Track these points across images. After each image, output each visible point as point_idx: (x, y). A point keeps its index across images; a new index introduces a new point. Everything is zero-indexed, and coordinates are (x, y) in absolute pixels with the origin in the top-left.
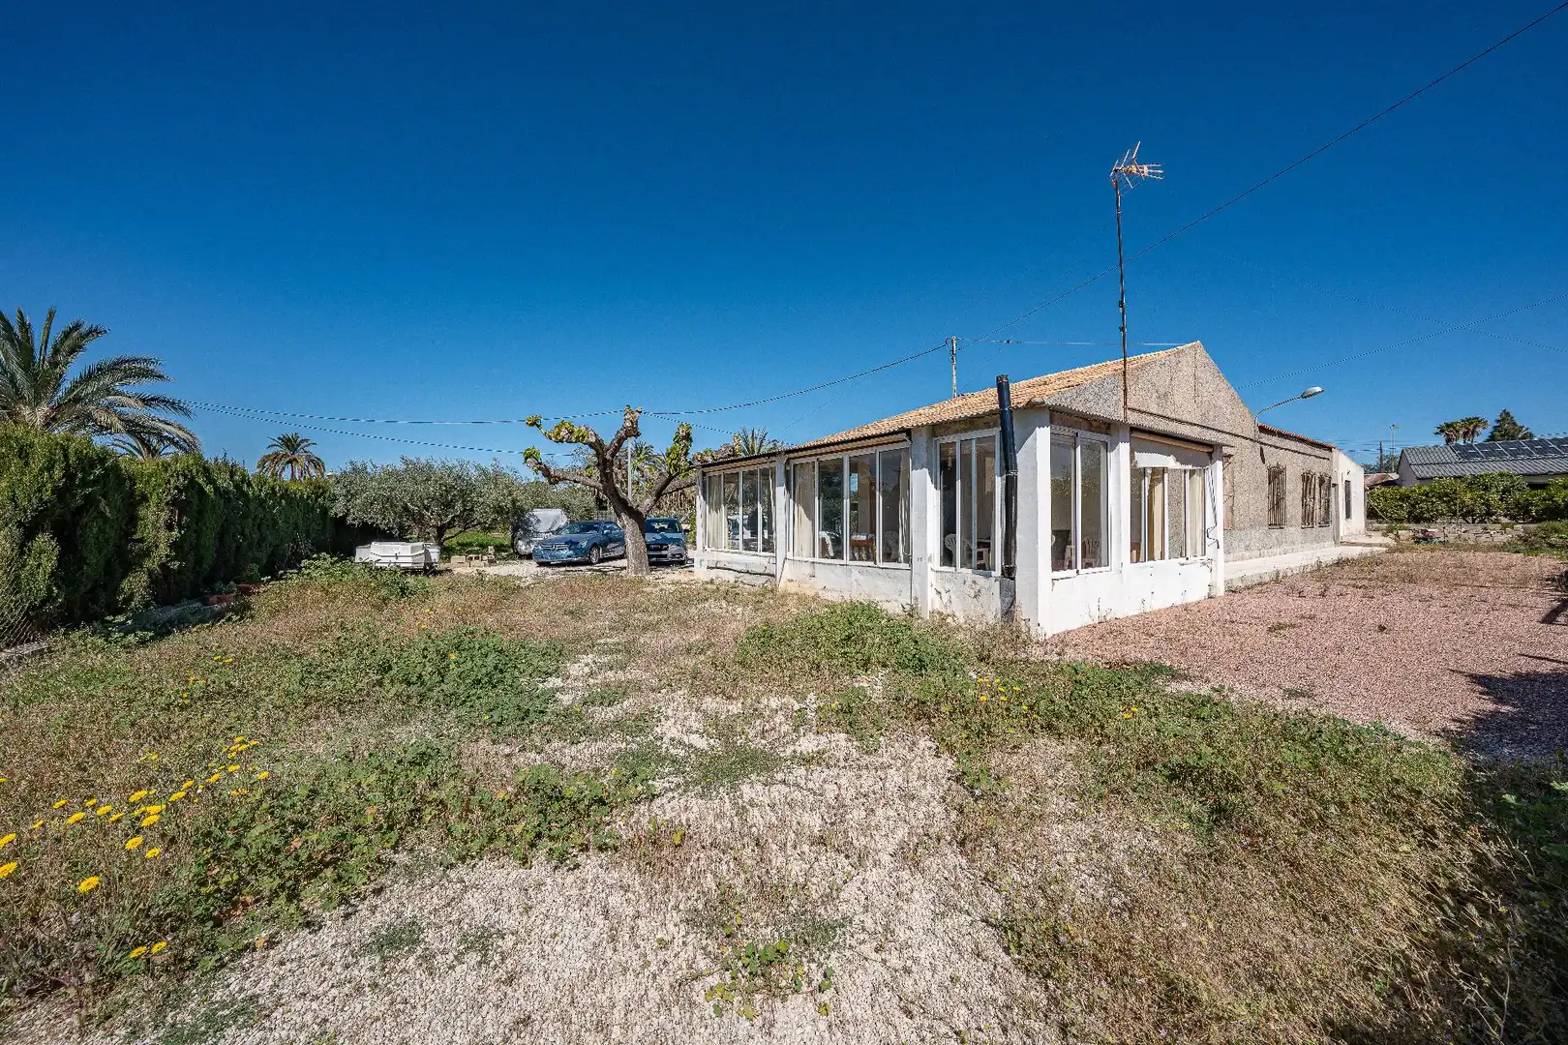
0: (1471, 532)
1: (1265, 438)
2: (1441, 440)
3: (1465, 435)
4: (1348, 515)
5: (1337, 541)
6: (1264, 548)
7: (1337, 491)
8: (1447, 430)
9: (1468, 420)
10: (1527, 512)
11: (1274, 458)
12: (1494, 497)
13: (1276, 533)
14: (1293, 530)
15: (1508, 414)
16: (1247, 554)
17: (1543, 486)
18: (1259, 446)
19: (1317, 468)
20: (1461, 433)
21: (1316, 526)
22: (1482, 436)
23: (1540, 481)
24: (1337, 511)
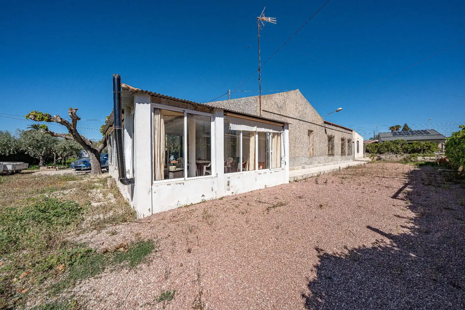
0: (393, 157)
1: (327, 125)
2: (390, 131)
3: (396, 129)
4: (358, 152)
5: (354, 160)
6: (326, 163)
7: (354, 144)
8: (392, 128)
9: (397, 126)
10: (407, 151)
11: (330, 132)
12: (399, 146)
13: (331, 157)
14: (338, 157)
15: (406, 124)
16: (319, 165)
17: (412, 144)
18: (324, 128)
19: (347, 136)
20: (395, 129)
21: (346, 155)
22: (401, 130)
23: (410, 142)
24: (354, 150)
